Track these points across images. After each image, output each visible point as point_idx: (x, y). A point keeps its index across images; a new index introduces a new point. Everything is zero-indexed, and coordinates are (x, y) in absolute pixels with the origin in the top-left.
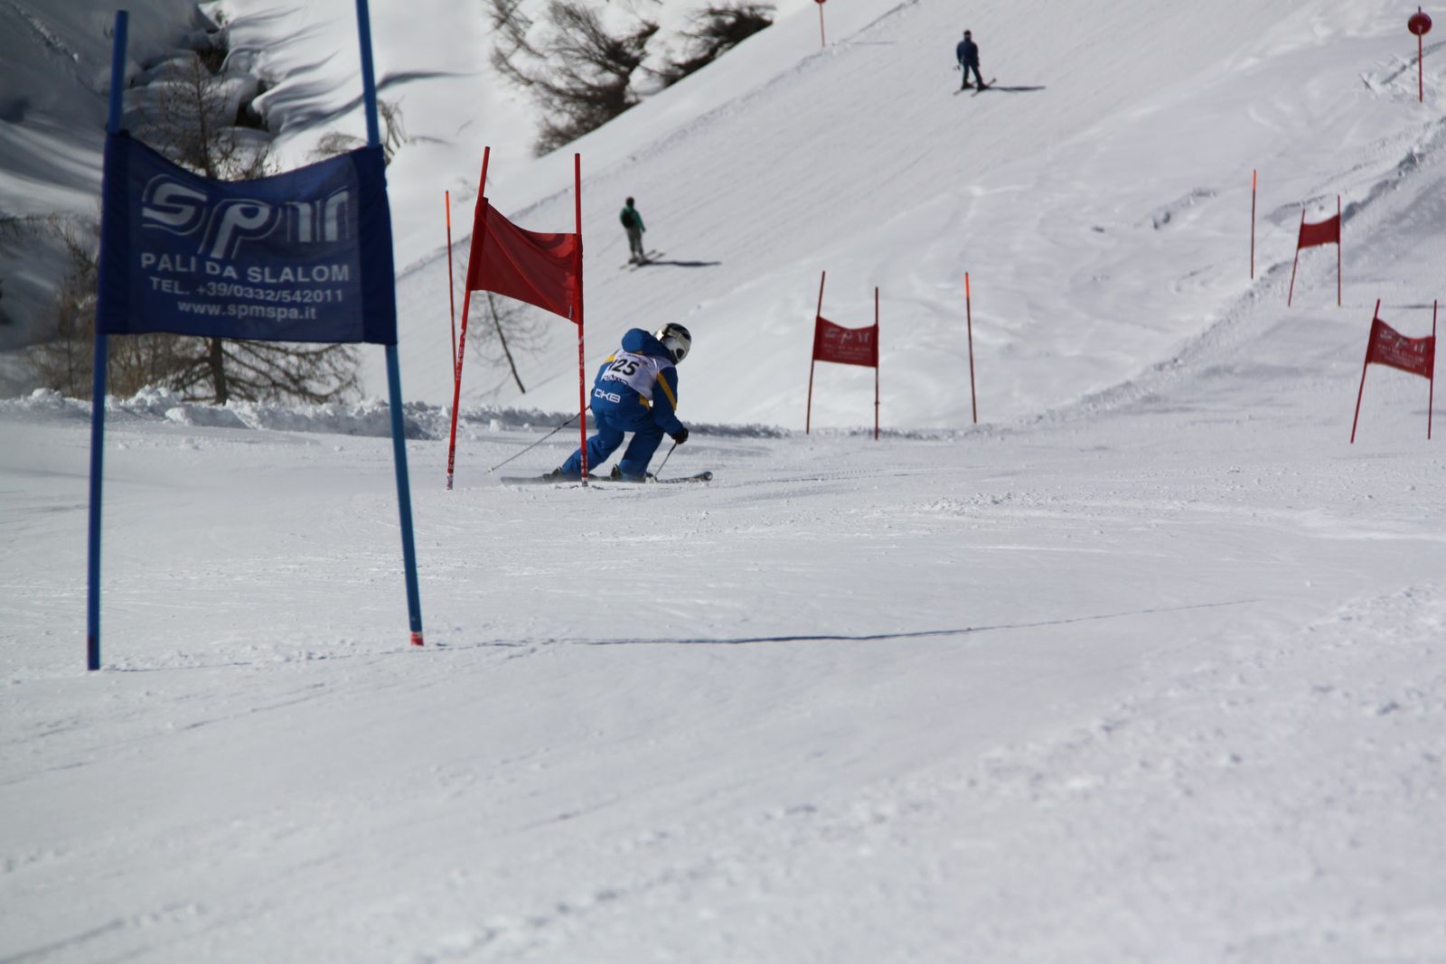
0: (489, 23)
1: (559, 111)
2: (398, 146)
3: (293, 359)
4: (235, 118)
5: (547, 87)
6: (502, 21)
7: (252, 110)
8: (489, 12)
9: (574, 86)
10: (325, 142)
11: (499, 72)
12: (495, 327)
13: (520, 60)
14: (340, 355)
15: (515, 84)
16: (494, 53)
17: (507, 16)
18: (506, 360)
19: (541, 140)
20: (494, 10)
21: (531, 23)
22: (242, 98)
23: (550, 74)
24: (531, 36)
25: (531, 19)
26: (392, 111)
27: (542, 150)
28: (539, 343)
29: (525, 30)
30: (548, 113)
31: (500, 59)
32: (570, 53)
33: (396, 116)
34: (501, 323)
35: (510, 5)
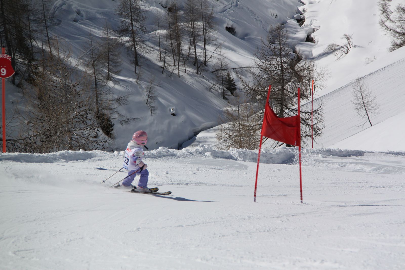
0: (380, 12)
1: (398, 38)
2: (351, 47)
3: (304, 114)
4: (306, 39)
5: (395, 31)
6: (384, 12)
7: (311, 37)
8: (380, 9)
9: (403, 31)
10: (330, 46)
11: (381, 27)
12: (364, 106)
13: (388, 23)
14: (317, 113)
15: (386, 30)
16: (381, 21)
17: (385, 10)
18: (366, 116)
19: (392, 47)
20: (381, 9)
21: (392, 12)
22: (308, 33)
23: (396, 28)
24: (392, 17)
25: (392, 11)
26: (349, 38)
27: (392, 50)
28: (376, 111)
29: (391, 15)
30: (395, 39)
31: (382, 23)
32: (403, 21)
33: (350, 39)
34: (365, 105)
35: (386, 7)
